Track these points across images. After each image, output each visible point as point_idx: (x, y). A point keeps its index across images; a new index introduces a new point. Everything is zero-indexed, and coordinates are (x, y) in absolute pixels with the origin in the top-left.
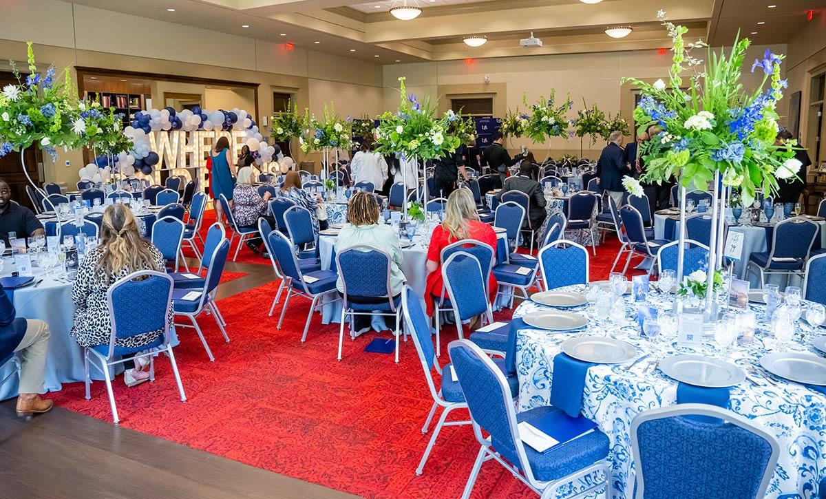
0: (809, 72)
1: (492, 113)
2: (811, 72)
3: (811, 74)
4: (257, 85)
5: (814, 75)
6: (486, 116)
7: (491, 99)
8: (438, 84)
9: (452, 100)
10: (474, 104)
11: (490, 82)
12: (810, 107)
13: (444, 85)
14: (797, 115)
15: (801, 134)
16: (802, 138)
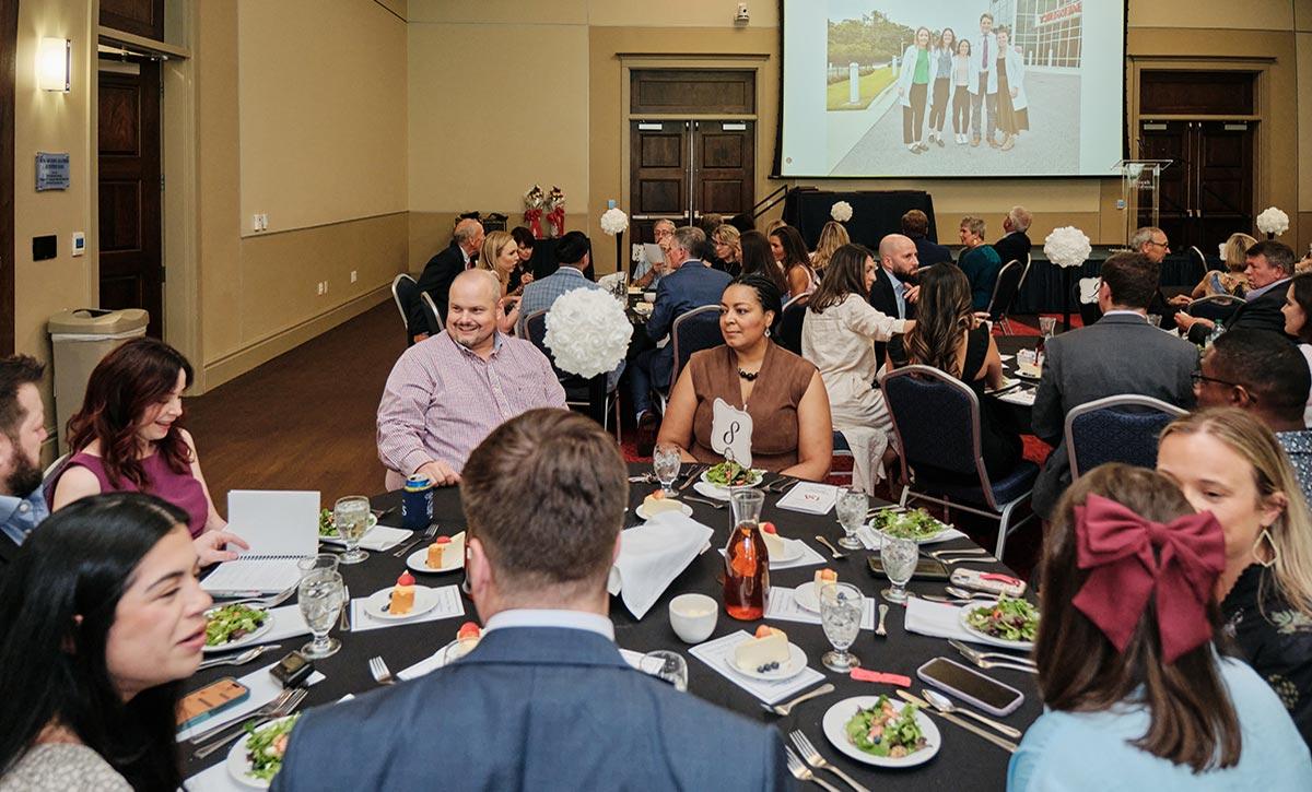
1: (751, 111)
6: (738, 122)
7: (752, 73)
8: (593, 23)
9: (632, 71)
10: (697, 86)
11: (750, 24)
13: (613, 28)
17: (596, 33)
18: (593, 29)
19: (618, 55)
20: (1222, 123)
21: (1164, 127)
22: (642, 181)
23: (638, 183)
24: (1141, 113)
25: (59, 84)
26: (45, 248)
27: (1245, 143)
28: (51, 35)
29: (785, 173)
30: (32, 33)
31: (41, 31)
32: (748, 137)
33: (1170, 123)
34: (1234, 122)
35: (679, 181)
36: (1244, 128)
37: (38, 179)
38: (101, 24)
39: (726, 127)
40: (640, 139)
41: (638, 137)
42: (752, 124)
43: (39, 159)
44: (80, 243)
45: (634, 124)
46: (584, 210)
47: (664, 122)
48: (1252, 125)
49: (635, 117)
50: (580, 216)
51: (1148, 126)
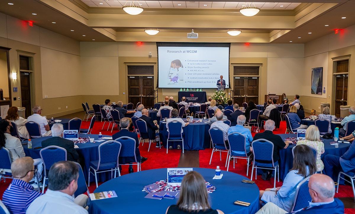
0: (332, 58)
1: (154, 74)
3: (333, 60)
4: (9, 49)
6: (150, 76)
7: (153, 66)
8: (119, 56)
9: (128, 66)
10: (142, 69)
11: (152, 56)
12: (333, 75)
13: (123, 57)
14: (320, 79)
15: (324, 88)
16: (326, 89)
17: (120, 58)
19: (125, 63)
20: (252, 77)
22: (131, 88)
23: (130, 89)
25: (16, 79)
26: (15, 99)
27: (256, 81)
28: (14, 72)
29: (159, 87)
30: (12, 72)
31: (13, 72)
32: (152, 79)
33: (240, 77)
34: (254, 77)
35: (138, 89)
36: (256, 78)
37: (14, 91)
38: (20, 69)
39: (148, 77)
41: (130, 80)
42: (153, 77)
43: (14, 88)
44: (19, 99)
45: (129, 77)
46: (118, 94)
47: (135, 76)
48: (258, 77)
49: (129, 75)
50: (117, 96)
51: (236, 78)
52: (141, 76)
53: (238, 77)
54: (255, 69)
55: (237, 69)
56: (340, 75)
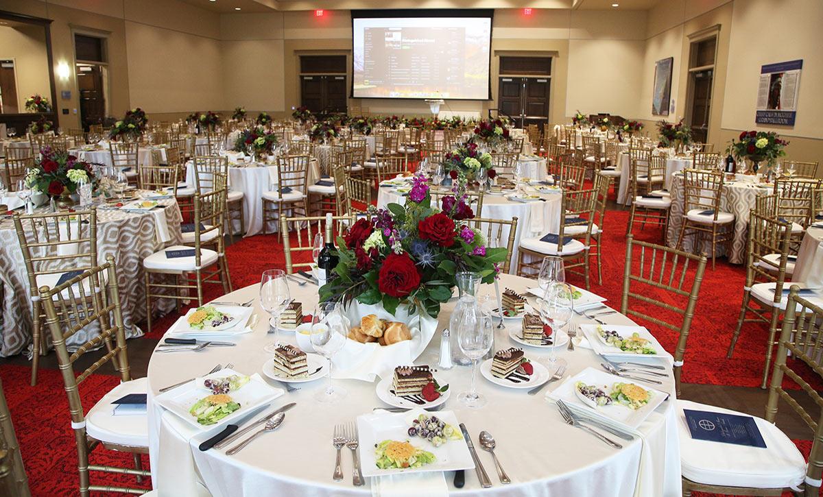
0: (688, 36)
1: (345, 72)
2: (690, 37)
3: (690, 39)
4: (49, 22)
5: (693, 40)
6: (340, 76)
7: (345, 57)
8: (285, 38)
9: (301, 57)
12: (690, 73)
13: (292, 40)
14: (667, 82)
15: (673, 102)
16: (676, 105)
17: (288, 43)
18: (285, 41)
19: (296, 51)
20: (536, 79)
21: (511, 80)
22: (306, 99)
24: (500, 74)
27: (546, 87)
29: (355, 96)
30: (57, 63)
31: (60, 63)
32: (344, 82)
33: (513, 78)
34: (541, 78)
35: (320, 100)
36: (546, 81)
39: (336, 78)
40: (304, 83)
42: (345, 77)
43: (62, 92)
45: (302, 77)
46: (284, 110)
47: (314, 77)
48: (549, 80)
49: (303, 74)
50: (282, 112)
51: (504, 80)
52: (324, 76)
53: (508, 78)
54: (542, 62)
55: (508, 62)
56: (702, 72)
